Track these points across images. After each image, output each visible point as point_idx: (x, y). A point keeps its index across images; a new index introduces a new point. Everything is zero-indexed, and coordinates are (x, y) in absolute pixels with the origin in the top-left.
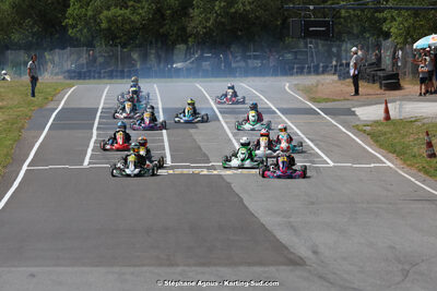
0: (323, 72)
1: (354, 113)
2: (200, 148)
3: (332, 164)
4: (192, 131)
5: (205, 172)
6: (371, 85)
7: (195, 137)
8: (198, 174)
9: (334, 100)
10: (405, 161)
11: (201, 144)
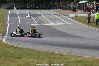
0: (58, 9)
1: (68, 15)
2: (41, 21)
3: (69, 24)
4: (38, 18)
5: (45, 24)
6: (70, 11)
7: (39, 19)
8: (44, 25)
9: (64, 13)
10: (84, 23)
11: (42, 20)
